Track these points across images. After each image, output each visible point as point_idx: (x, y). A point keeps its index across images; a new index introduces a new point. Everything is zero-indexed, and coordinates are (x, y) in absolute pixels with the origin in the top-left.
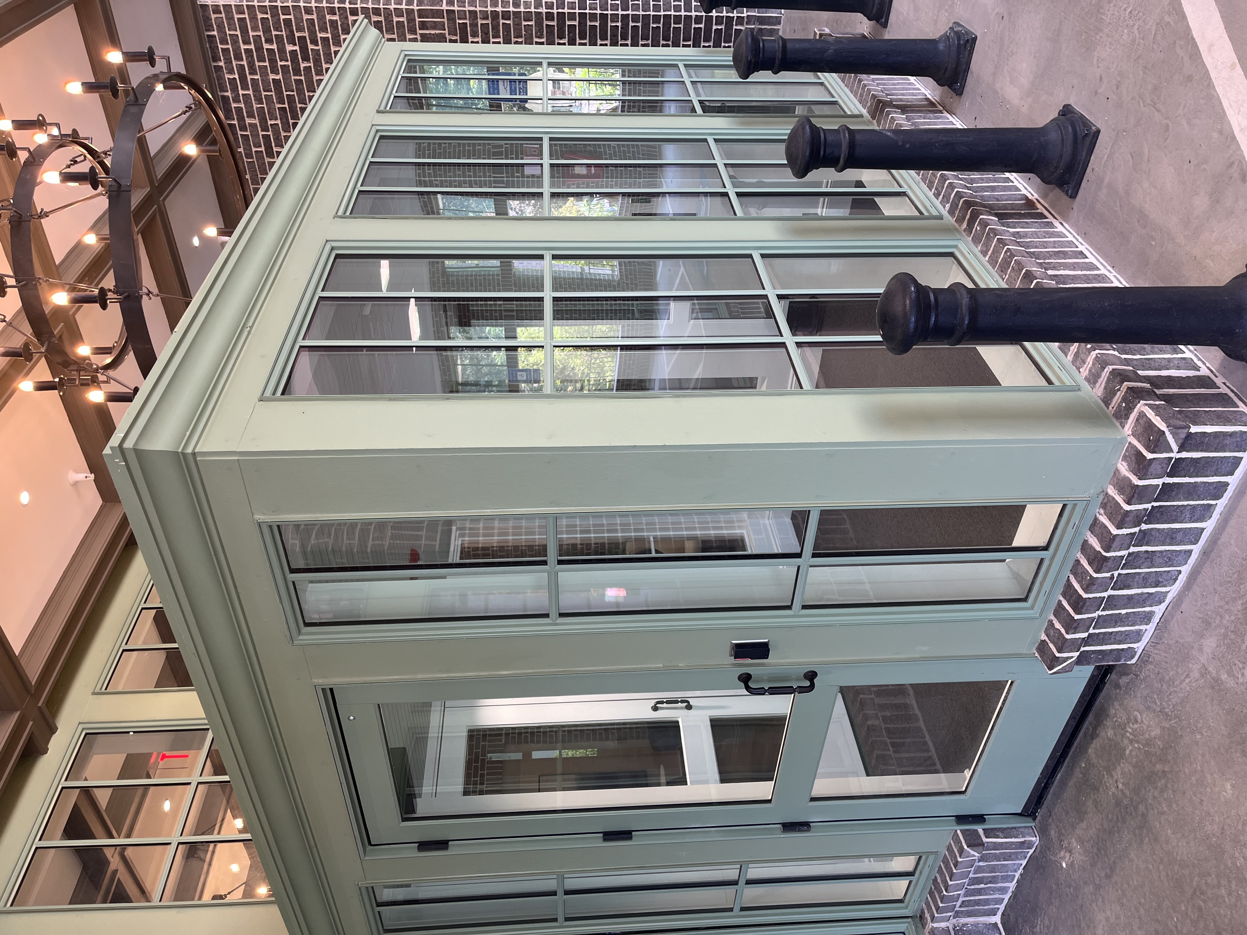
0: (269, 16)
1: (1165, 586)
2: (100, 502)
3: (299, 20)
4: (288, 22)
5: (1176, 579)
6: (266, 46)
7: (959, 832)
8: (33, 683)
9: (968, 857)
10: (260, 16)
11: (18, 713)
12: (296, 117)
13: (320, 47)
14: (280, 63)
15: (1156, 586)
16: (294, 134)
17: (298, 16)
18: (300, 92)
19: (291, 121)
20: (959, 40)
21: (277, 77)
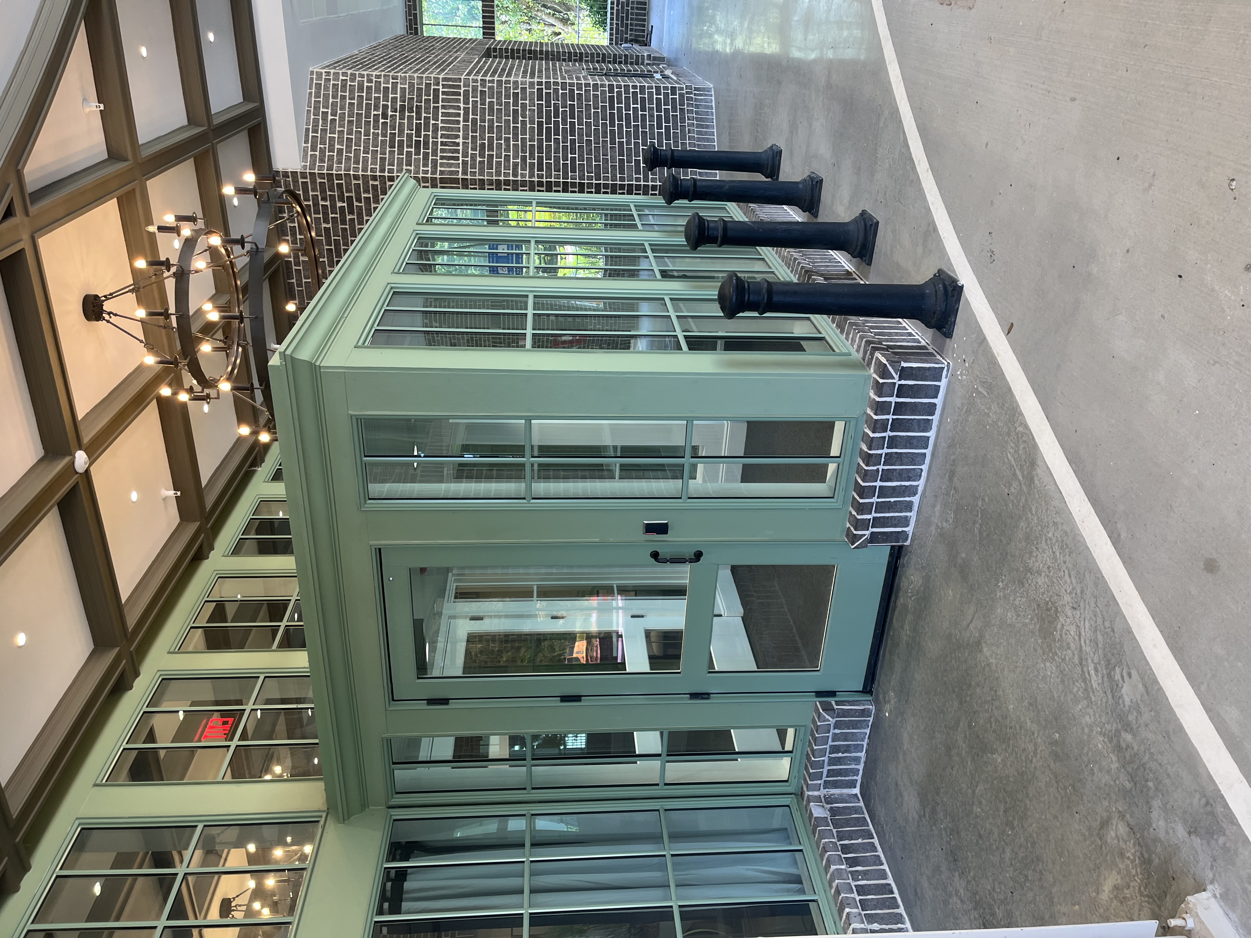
0: (326, 181)
1: (914, 481)
2: (178, 520)
3: (348, 184)
4: (340, 186)
5: (920, 476)
6: (321, 203)
7: (818, 703)
8: (130, 630)
9: (824, 721)
10: (319, 180)
11: (118, 649)
12: (339, 256)
13: (363, 204)
14: (331, 216)
15: (909, 480)
16: (337, 269)
17: (348, 181)
18: (345, 237)
19: (335, 259)
20: (812, 182)
21: (328, 226)
